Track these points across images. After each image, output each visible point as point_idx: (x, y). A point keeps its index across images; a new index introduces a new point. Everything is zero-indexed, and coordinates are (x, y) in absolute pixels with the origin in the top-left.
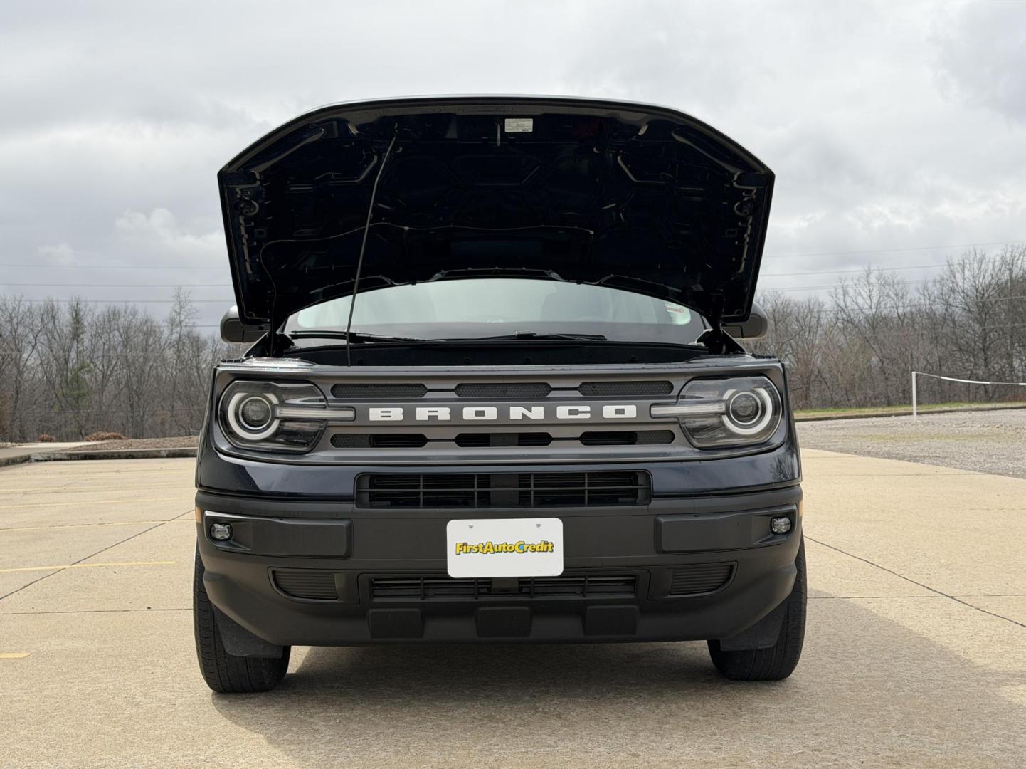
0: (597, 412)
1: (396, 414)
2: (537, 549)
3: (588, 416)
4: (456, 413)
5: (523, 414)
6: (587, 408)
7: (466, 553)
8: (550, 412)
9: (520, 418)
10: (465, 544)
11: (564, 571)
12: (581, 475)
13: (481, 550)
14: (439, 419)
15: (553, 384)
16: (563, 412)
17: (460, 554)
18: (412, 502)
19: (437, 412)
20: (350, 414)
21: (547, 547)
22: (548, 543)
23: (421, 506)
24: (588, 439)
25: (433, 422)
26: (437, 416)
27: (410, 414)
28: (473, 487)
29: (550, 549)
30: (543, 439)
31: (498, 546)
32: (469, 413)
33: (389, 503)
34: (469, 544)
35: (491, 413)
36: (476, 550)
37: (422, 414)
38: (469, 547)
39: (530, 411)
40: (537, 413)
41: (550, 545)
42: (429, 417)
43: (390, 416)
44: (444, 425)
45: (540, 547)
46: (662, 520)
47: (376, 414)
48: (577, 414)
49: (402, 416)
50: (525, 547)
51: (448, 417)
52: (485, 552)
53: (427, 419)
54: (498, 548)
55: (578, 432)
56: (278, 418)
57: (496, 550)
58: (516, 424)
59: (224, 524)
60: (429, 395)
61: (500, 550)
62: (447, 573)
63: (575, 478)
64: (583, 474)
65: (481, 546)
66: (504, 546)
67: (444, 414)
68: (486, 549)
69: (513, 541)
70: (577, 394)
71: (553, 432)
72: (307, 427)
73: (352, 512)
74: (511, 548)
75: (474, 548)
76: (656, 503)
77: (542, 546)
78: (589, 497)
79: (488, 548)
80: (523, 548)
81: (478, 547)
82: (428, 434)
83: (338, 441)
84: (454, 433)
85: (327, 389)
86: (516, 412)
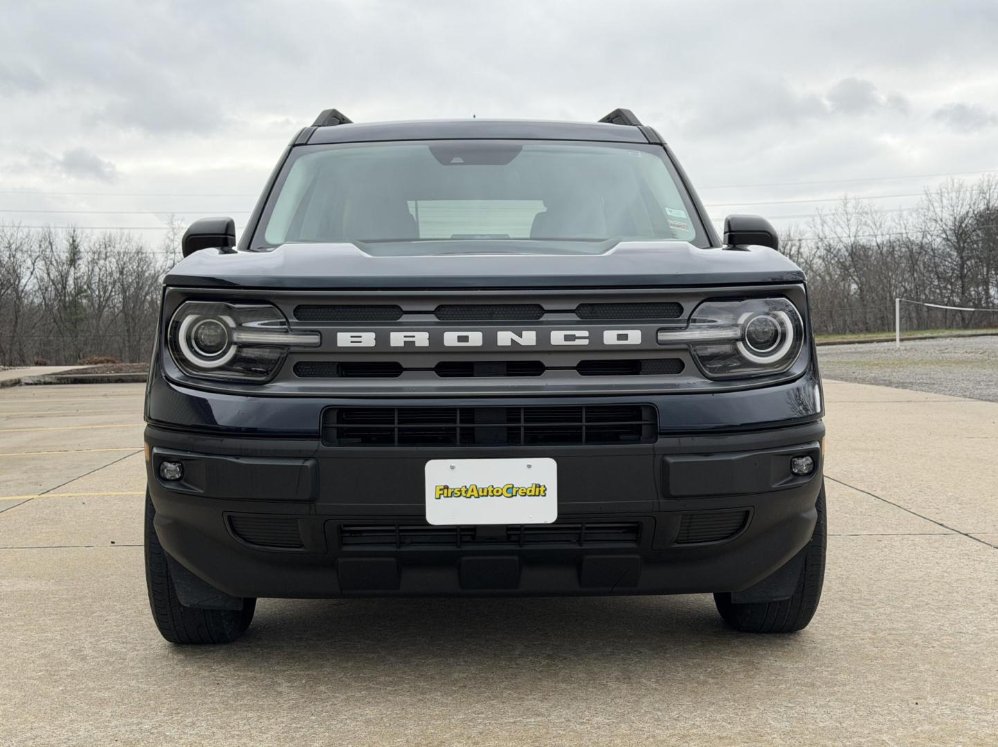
0: (596, 337)
1: (368, 339)
2: (528, 493)
3: (586, 342)
4: (436, 339)
5: (512, 340)
6: (586, 333)
7: (447, 497)
8: (543, 338)
9: (509, 344)
10: (446, 487)
11: (558, 518)
12: (578, 409)
13: (464, 494)
14: (417, 345)
15: (546, 307)
16: (557, 338)
17: (439, 498)
18: (387, 440)
19: (414, 337)
20: (314, 339)
21: (539, 491)
22: (540, 486)
23: (396, 444)
24: (586, 368)
25: (410, 349)
26: (414, 342)
27: (383, 339)
28: (455, 423)
29: (542, 493)
30: (534, 369)
31: (483, 489)
32: (450, 339)
33: (360, 440)
34: (450, 487)
35: (475, 338)
36: (459, 494)
37: (397, 339)
38: (450, 491)
39: (521, 336)
40: (529, 338)
41: (542, 489)
42: (405, 342)
43: (360, 342)
44: (422, 352)
45: (530, 491)
46: (671, 460)
47: (344, 339)
48: (573, 340)
49: (374, 341)
50: (515, 490)
51: (426, 343)
52: (468, 496)
53: (402, 345)
54: (483, 492)
55: (575, 360)
56: (235, 343)
57: (481, 494)
58: (504, 351)
59: (175, 462)
60: (404, 318)
61: (485, 493)
62: (425, 520)
63: (572, 412)
64: (582, 407)
65: (463, 490)
66: (490, 489)
67: (422, 339)
68: (469, 493)
69: (500, 484)
70: (574, 317)
71: (547, 361)
72: (266, 354)
73: (317, 451)
74: (498, 491)
75: (456, 491)
76: (663, 442)
77: (533, 489)
78: (586, 433)
79: (473, 491)
80: (511, 491)
81: (460, 491)
82: (405, 362)
83: (303, 370)
84: (433, 362)
85: (289, 309)
86: (505, 338)
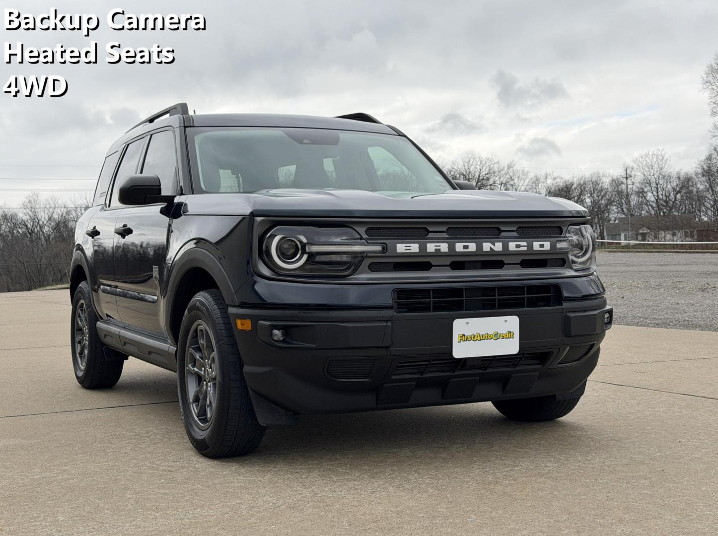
0: (530, 246)
1: (415, 248)
2: (505, 337)
3: (525, 249)
4: (452, 247)
5: (491, 248)
6: (525, 244)
7: (464, 341)
8: (505, 246)
9: (489, 250)
10: (464, 335)
11: (519, 351)
13: (473, 339)
14: (442, 251)
16: (512, 246)
17: (460, 342)
18: (426, 309)
19: (440, 246)
21: (510, 335)
22: (511, 333)
24: (525, 264)
25: (438, 254)
26: (440, 249)
27: (423, 248)
29: (512, 337)
30: (499, 265)
31: (483, 335)
32: (459, 247)
34: (466, 335)
35: (472, 247)
36: (470, 339)
37: (431, 247)
38: (466, 337)
39: (494, 245)
40: (498, 247)
41: (512, 334)
42: (435, 249)
43: (410, 250)
44: (444, 255)
45: (506, 336)
46: (572, 315)
47: (401, 248)
48: (519, 248)
50: (498, 335)
51: (447, 250)
52: (475, 340)
53: (434, 251)
54: (483, 337)
55: (519, 259)
56: (307, 253)
57: (481, 338)
58: (487, 254)
59: (279, 330)
60: (430, 235)
61: (484, 338)
62: (452, 356)
63: (519, 289)
65: (473, 336)
66: (486, 335)
67: (444, 247)
68: (476, 338)
69: (491, 332)
70: (515, 234)
71: (506, 260)
73: (392, 316)
74: (490, 336)
75: (469, 337)
76: (566, 305)
77: (507, 334)
79: (477, 337)
80: (497, 336)
81: (471, 337)
82: (433, 261)
83: (373, 268)
84: (448, 261)
85: (362, 230)
86: (487, 246)
